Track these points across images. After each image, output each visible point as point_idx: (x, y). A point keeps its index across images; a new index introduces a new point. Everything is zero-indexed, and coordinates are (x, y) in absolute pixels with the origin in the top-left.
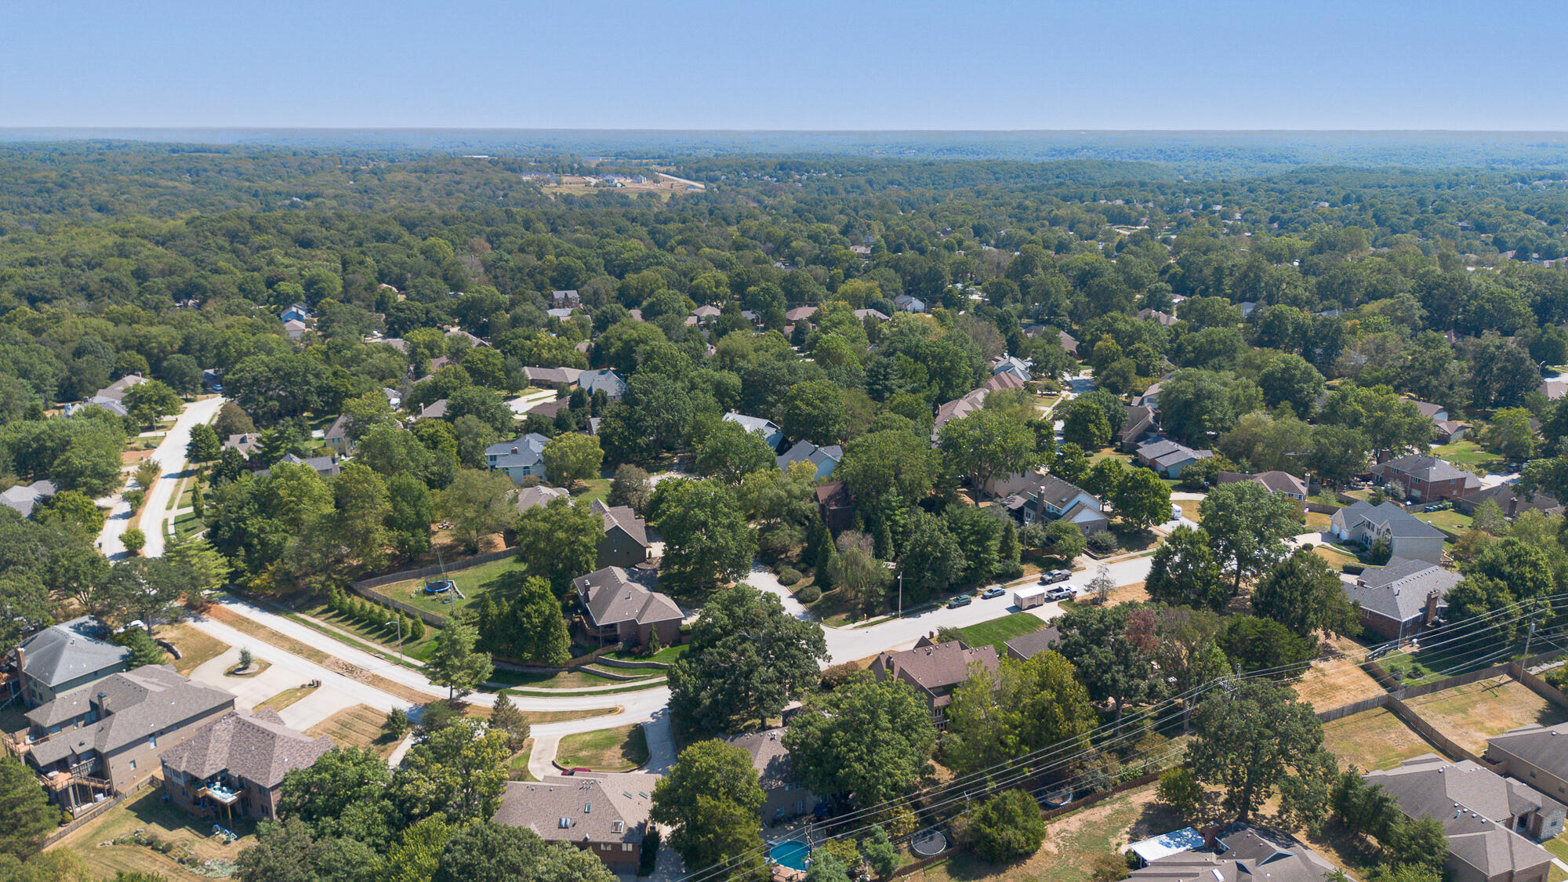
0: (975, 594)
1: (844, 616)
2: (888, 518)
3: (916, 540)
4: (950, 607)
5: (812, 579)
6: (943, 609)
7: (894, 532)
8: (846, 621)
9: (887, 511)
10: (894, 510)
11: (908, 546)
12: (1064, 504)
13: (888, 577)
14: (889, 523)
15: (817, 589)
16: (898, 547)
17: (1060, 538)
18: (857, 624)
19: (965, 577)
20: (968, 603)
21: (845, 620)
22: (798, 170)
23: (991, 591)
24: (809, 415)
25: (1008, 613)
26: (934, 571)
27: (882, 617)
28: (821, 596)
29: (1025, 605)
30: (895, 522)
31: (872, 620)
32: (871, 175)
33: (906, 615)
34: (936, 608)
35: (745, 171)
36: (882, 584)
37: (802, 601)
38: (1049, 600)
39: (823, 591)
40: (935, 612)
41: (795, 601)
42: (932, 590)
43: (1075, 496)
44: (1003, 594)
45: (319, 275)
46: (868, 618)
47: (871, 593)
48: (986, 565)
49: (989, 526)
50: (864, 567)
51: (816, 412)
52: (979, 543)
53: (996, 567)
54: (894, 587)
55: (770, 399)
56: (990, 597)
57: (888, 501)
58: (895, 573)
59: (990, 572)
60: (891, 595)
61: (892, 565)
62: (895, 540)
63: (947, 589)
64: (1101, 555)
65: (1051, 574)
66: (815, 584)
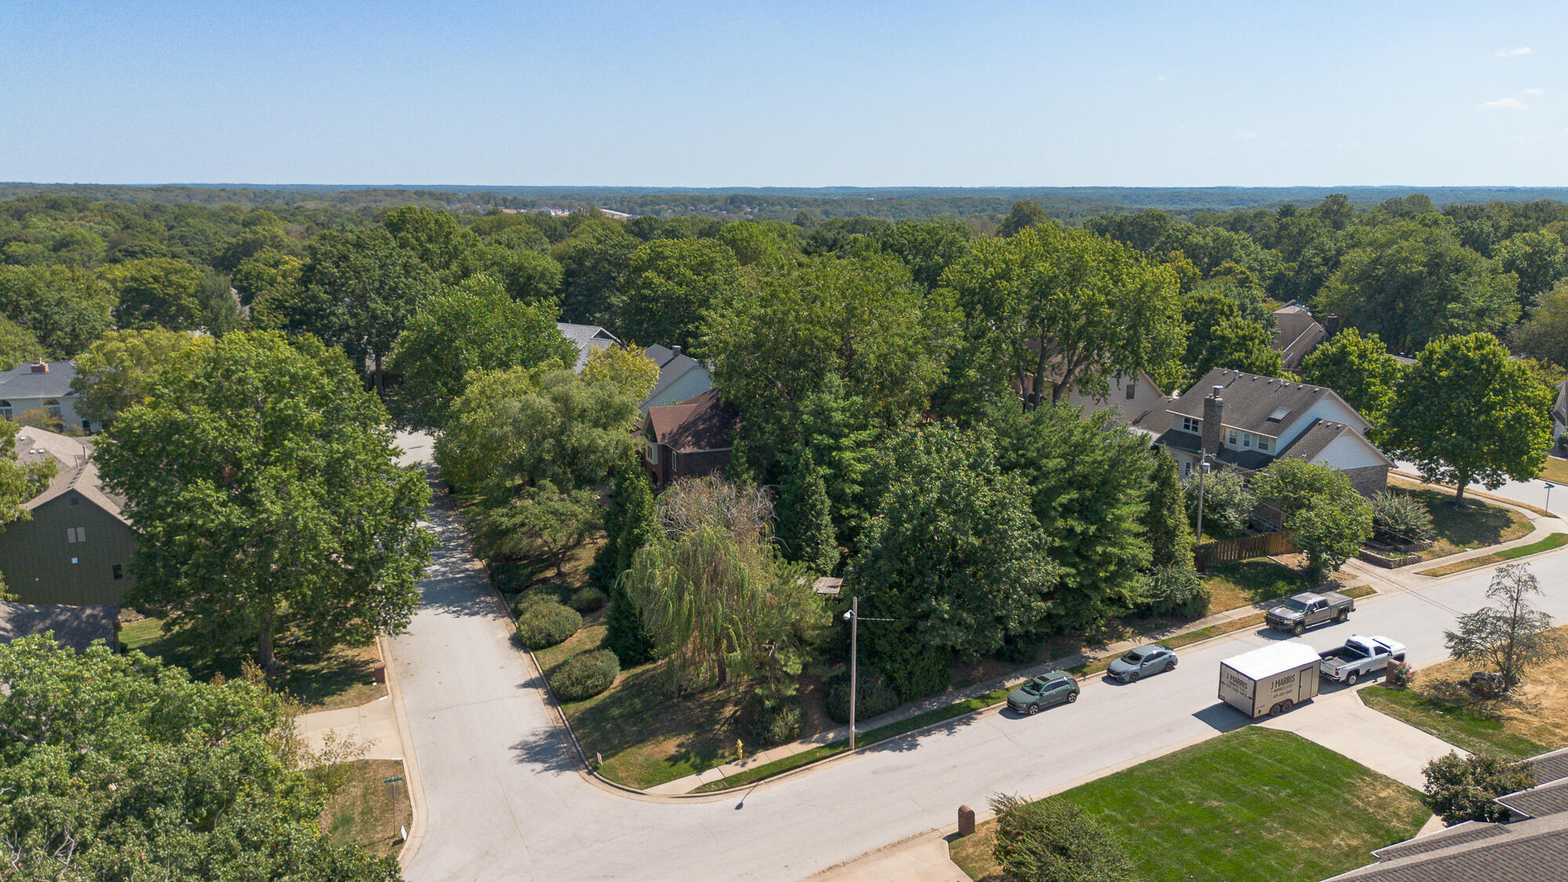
0: (1080, 668)
1: (671, 746)
2: (822, 455)
3: (902, 498)
4: (1014, 711)
5: (600, 632)
6: (990, 722)
7: (838, 498)
8: (675, 766)
9: (818, 438)
10: (837, 437)
11: (877, 524)
12: (1279, 425)
13: (814, 618)
14: (823, 470)
15: (609, 660)
16: (847, 536)
17: (1299, 504)
18: (712, 775)
19: (1049, 616)
20: (1069, 696)
21: (673, 760)
22: (749, 204)
23: (1133, 657)
24: (668, 297)
25: (1208, 733)
26: (960, 600)
27: (796, 748)
28: (620, 678)
29: (1264, 704)
30: (840, 471)
31: (764, 758)
32: (827, 207)
33: (870, 741)
34: (966, 714)
35: (693, 205)
36: (798, 639)
37: (557, 698)
38: (1328, 683)
39: (625, 664)
40: (962, 730)
41: (538, 695)
42: (953, 655)
43: (1306, 405)
44: (1170, 665)
45: (72, 236)
46: (750, 752)
47: (763, 669)
48: (1110, 580)
49: (1114, 463)
50: (739, 585)
51: (681, 291)
52: (1083, 510)
53: (1137, 588)
54: (834, 648)
55: (614, 300)
56: (1135, 677)
57: (821, 412)
58: (836, 604)
59: (1119, 600)
60: (826, 673)
61: (826, 585)
62: (838, 520)
63: (999, 655)
64: (1393, 557)
65: (1298, 606)
66: (606, 644)
